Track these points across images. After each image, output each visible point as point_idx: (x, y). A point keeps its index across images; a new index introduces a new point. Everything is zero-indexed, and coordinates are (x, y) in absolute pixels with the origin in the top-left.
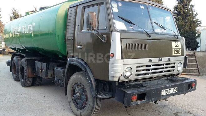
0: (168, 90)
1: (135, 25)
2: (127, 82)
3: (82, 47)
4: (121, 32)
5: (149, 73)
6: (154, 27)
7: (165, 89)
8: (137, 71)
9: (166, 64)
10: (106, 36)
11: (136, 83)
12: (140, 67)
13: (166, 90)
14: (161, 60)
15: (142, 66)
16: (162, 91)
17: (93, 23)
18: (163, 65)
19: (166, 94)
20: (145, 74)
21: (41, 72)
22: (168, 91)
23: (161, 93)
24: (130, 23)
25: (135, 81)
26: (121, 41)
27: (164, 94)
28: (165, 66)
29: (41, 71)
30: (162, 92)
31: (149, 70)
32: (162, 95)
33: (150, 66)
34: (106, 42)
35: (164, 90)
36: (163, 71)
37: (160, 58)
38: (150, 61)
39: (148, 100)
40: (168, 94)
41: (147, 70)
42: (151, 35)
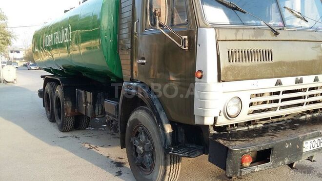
0: (316, 140)
1: (245, 13)
2: (232, 125)
3: (145, 61)
4: (217, 27)
5: (277, 107)
6: (285, 17)
7: (310, 139)
8: (251, 104)
9: (311, 89)
10: (186, 37)
11: (251, 127)
12: (257, 95)
13: (312, 141)
14: (300, 81)
15: (262, 95)
16: (305, 142)
17: (160, 13)
18: (305, 90)
19: (312, 149)
20: (269, 110)
21: (86, 107)
22: (317, 142)
23: (301, 147)
24: (235, 9)
25: (249, 123)
26: (217, 45)
27: (309, 149)
28: (308, 93)
29: (84, 105)
30: (304, 145)
31: (277, 101)
32: (304, 150)
33: (278, 93)
34: (187, 48)
35: (309, 142)
36: (304, 103)
37: (299, 78)
38: (279, 83)
39: (276, 162)
40: (316, 148)
41: (271, 102)
42: (278, 31)
